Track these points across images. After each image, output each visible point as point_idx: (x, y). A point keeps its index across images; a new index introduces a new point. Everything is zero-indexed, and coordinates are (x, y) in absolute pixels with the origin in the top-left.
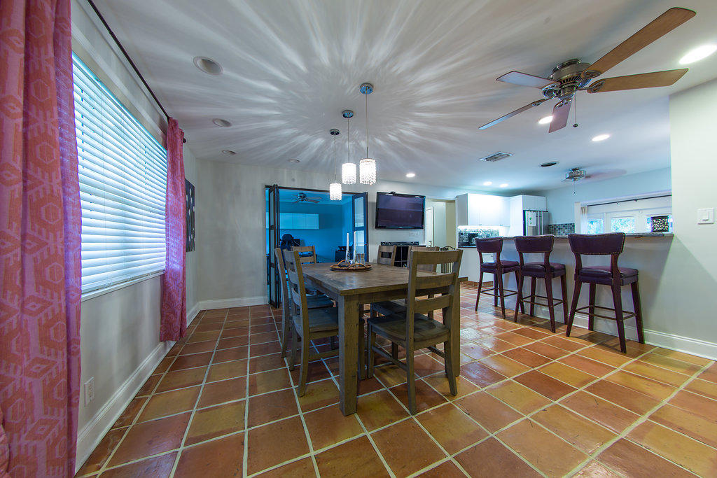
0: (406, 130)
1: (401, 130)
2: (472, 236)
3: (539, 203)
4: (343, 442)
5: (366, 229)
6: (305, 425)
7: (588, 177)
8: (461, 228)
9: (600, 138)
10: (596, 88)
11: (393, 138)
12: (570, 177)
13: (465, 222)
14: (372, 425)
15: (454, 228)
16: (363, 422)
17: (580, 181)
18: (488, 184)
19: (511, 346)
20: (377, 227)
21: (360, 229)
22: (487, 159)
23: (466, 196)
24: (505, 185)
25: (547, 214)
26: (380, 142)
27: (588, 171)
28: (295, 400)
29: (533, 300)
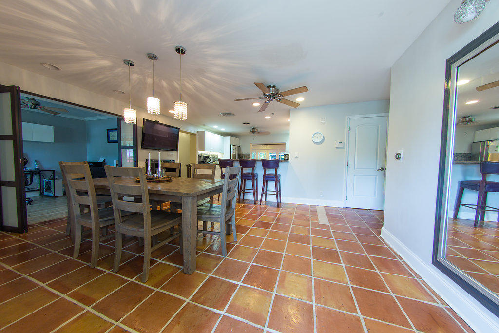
0: (189, 84)
1: (186, 83)
2: (206, 157)
3: (236, 141)
4: (201, 285)
5: (135, 148)
6: (167, 293)
7: (258, 133)
8: (200, 152)
9: (268, 117)
10: (279, 101)
11: (176, 85)
12: (253, 131)
13: (202, 148)
14: (209, 271)
15: (196, 152)
16: (204, 272)
17: (256, 134)
18: (216, 127)
19: (244, 214)
20: (142, 147)
21: (129, 147)
22: (223, 114)
23: (203, 132)
24: (223, 129)
25: (238, 148)
26: (164, 84)
27: (259, 130)
28: (143, 286)
29: (244, 190)
